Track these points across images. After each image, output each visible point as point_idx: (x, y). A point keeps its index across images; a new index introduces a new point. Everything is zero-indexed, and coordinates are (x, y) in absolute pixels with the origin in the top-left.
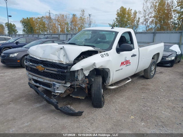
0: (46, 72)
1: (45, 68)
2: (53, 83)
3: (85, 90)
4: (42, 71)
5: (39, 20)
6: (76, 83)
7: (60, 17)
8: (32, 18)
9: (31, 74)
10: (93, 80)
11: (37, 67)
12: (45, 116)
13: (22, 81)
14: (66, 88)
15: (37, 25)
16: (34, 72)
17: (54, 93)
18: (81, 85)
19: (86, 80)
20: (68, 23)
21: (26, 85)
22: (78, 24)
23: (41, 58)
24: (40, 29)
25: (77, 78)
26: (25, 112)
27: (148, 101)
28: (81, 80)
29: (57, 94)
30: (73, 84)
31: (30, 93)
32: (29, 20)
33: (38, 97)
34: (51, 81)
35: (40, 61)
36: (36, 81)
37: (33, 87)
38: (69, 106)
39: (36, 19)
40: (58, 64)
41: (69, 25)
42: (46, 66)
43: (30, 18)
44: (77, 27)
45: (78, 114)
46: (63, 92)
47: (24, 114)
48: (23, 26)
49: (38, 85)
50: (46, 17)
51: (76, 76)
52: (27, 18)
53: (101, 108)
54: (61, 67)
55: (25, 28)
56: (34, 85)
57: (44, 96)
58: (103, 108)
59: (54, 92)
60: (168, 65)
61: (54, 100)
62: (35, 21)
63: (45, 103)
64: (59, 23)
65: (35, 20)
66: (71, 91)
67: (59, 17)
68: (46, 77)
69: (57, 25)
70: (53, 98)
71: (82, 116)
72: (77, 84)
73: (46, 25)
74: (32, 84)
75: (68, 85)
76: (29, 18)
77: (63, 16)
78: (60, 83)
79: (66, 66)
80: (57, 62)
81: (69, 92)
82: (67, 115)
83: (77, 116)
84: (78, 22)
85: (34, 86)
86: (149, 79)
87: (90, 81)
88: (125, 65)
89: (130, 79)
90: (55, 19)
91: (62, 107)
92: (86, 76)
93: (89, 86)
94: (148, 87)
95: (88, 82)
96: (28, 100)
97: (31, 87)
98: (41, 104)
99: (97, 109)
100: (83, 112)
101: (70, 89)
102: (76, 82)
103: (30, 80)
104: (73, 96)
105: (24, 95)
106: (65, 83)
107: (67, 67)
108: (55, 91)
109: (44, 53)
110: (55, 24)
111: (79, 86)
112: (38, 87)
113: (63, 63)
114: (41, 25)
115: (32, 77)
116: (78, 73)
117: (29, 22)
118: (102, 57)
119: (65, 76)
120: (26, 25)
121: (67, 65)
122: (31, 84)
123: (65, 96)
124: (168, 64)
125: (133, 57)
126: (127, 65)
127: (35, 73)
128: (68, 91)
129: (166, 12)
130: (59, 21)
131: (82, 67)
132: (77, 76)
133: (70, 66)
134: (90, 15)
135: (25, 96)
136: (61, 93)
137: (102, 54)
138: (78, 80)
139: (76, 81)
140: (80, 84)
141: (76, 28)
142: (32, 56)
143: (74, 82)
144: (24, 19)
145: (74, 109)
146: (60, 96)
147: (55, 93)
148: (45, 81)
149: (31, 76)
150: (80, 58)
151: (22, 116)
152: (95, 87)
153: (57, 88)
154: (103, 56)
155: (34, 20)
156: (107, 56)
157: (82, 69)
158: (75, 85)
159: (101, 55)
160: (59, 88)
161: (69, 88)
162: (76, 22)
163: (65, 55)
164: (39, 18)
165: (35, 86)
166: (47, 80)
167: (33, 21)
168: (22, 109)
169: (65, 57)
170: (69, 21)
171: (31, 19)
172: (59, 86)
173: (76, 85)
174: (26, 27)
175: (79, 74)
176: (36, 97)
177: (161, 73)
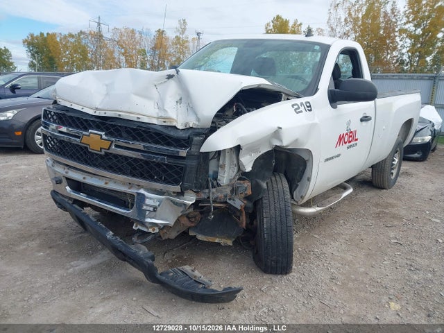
0: (116, 156)
1: (112, 142)
2: (139, 194)
3: (239, 218)
4: (103, 153)
5: (73, 40)
6: (214, 193)
7: (125, 35)
8: (54, 35)
9: (60, 163)
10: (264, 185)
11: (85, 140)
12: (112, 302)
13: (29, 189)
14: (182, 209)
15: (65, 52)
16: (71, 157)
17: (140, 227)
18: (230, 202)
19: (246, 185)
20: (144, 51)
21: (39, 201)
22: (170, 55)
23: (97, 109)
24: (72, 63)
25: (215, 179)
26: (41, 286)
27: (416, 252)
28: (228, 185)
29: (150, 230)
30: (203, 196)
31: (55, 224)
32: (45, 39)
33: (80, 237)
34: (130, 185)
35: (97, 120)
36: (77, 186)
37: (68, 206)
38: (187, 268)
39: (65, 37)
40: (159, 128)
41: (148, 55)
42: (116, 137)
43: (48, 34)
44: (166, 61)
45: (225, 296)
46: (171, 222)
47: (36, 296)
48: (30, 54)
49: (82, 197)
50: (90, 34)
51: (211, 172)
52: (42, 34)
53: (286, 273)
54: (170, 137)
55: (35, 59)
56: (70, 199)
57: (108, 237)
58: (293, 275)
59: (143, 224)
60: (416, 155)
61: (142, 251)
62: (61, 43)
63: (105, 255)
64: (123, 51)
65: (61, 40)
66: (193, 220)
67: (122, 35)
68: (115, 172)
69: (116, 55)
70: (139, 241)
71: (234, 301)
72: (215, 196)
73: (89, 55)
74: (63, 196)
75: (190, 199)
76: (45, 35)
77: (133, 32)
78: (161, 193)
79: (185, 135)
80: (155, 121)
81: (189, 224)
82: (184, 301)
83: (218, 302)
84: (171, 50)
85: (70, 202)
86: (384, 190)
87: (256, 188)
88: (345, 143)
89: (350, 188)
90: (113, 40)
91: (168, 273)
92: (245, 174)
93: (250, 205)
94: (394, 211)
95: (249, 192)
96: (51, 248)
97: (61, 205)
98: (94, 262)
99: (277, 278)
100: (239, 290)
101: (191, 215)
102: (214, 190)
103: (59, 182)
104: (200, 237)
105: (34, 231)
106: (181, 194)
107: (189, 138)
108: (145, 217)
109: (107, 94)
110: (113, 52)
111: (221, 205)
112: (83, 205)
113: (174, 124)
114: (76, 52)
115: (67, 173)
116: (221, 162)
117: (44, 45)
118: (297, 113)
119: (182, 169)
120: (37, 53)
121: (190, 131)
122: (61, 197)
123: (173, 235)
124: (415, 152)
125: (364, 123)
126: (351, 146)
127: (78, 160)
128: (185, 221)
129: (381, 32)
130: (122, 46)
131: (241, 139)
132: (216, 173)
133: (198, 134)
134: (198, 34)
135: (40, 234)
136: (165, 226)
137: (296, 104)
138: (219, 185)
139: (213, 187)
140: (225, 196)
141: (166, 64)
142: (68, 105)
143: (207, 191)
144: (32, 35)
145: (206, 280)
146: (160, 237)
147: (147, 228)
148: (112, 186)
149: (60, 170)
150: (229, 113)
151: (32, 302)
152: (272, 207)
153: (151, 209)
154: (299, 108)
155: (58, 39)
156: (309, 110)
157: (238, 149)
158: (209, 202)
159: (293, 106)
160: (159, 209)
161: (191, 210)
162: (166, 49)
163: (181, 99)
164: (71, 36)
165: (76, 201)
166: (116, 183)
167: (57, 43)
168: (29, 279)
169: (183, 107)
170: (147, 45)
171: (52, 36)
172: (160, 201)
173: (215, 201)
174: (36, 55)
175: (223, 167)
176: (73, 238)
177: (407, 174)
